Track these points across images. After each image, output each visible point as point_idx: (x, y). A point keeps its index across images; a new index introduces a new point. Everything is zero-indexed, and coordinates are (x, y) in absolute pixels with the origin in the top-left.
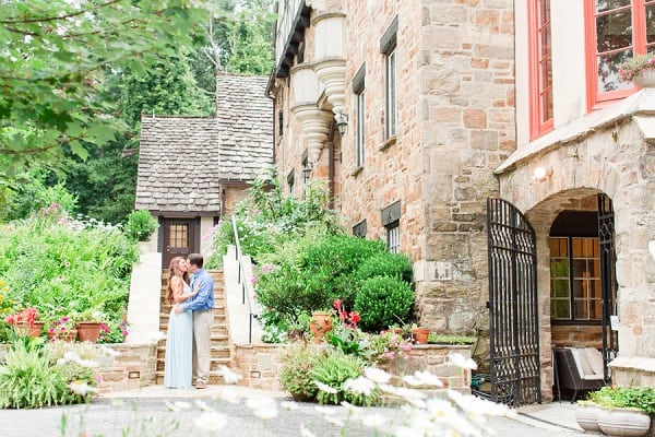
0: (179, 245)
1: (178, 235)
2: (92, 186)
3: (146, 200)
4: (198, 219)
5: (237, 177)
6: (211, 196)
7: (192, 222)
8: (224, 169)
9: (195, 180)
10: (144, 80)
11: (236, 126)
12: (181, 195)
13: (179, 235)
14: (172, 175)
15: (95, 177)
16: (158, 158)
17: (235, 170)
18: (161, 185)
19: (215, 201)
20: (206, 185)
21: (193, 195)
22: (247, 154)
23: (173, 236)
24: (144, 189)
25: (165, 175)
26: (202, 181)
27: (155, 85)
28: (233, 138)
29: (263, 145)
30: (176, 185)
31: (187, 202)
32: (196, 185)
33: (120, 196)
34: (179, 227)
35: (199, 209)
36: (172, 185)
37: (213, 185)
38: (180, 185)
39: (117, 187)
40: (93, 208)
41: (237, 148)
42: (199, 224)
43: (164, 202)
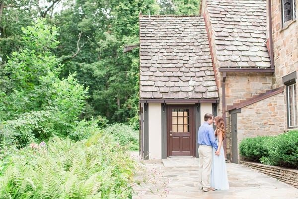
0: (181, 130)
1: (179, 121)
2: (94, 78)
3: (149, 89)
4: (198, 106)
5: (236, 65)
6: (209, 83)
7: (191, 108)
8: (222, 58)
9: (192, 69)
10: (127, 8)
11: (226, 19)
12: (181, 83)
13: (181, 121)
14: (171, 65)
15: (98, 73)
16: (156, 50)
17: (234, 58)
18: (161, 74)
19: (212, 88)
20: (202, 74)
21: (191, 83)
22: (241, 44)
23: (174, 121)
24: (147, 78)
25: (164, 66)
26: (197, 70)
27: (135, 11)
28: (225, 29)
29: (253, 35)
30: (175, 74)
31: (187, 89)
32: (193, 74)
33: (112, 84)
34: (181, 113)
35: (199, 96)
36: (171, 74)
37: (208, 73)
38: (179, 74)
39: (111, 79)
40: (96, 91)
41: (230, 38)
42: (199, 110)
43: (167, 90)
